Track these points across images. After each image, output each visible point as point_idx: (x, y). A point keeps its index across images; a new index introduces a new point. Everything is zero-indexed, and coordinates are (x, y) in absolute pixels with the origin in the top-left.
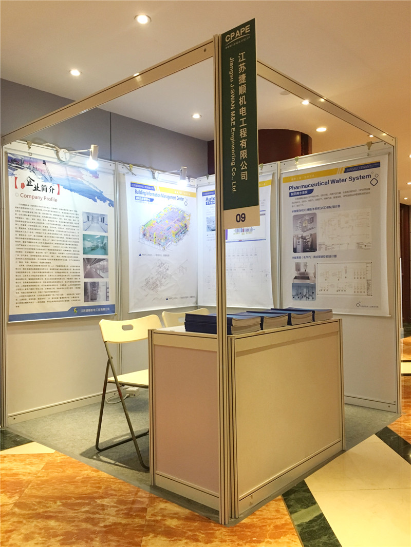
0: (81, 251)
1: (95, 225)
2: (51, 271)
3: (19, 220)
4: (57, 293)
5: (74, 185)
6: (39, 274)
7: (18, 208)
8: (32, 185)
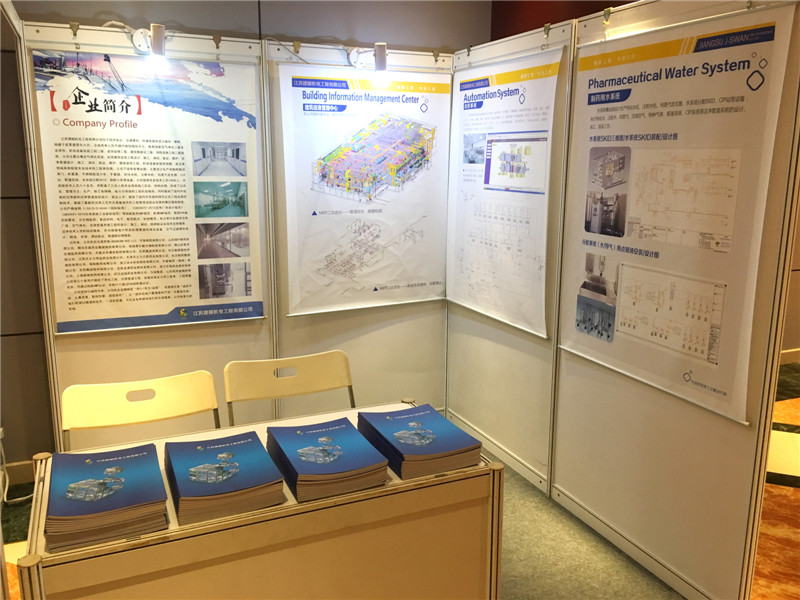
0: (192, 212)
1: (220, 163)
2: (133, 249)
3: (63, 165)
4: (145, 286)
5: (172, 94)
6: (109, 255)
7: (60, 145)
8: (84, 103)
